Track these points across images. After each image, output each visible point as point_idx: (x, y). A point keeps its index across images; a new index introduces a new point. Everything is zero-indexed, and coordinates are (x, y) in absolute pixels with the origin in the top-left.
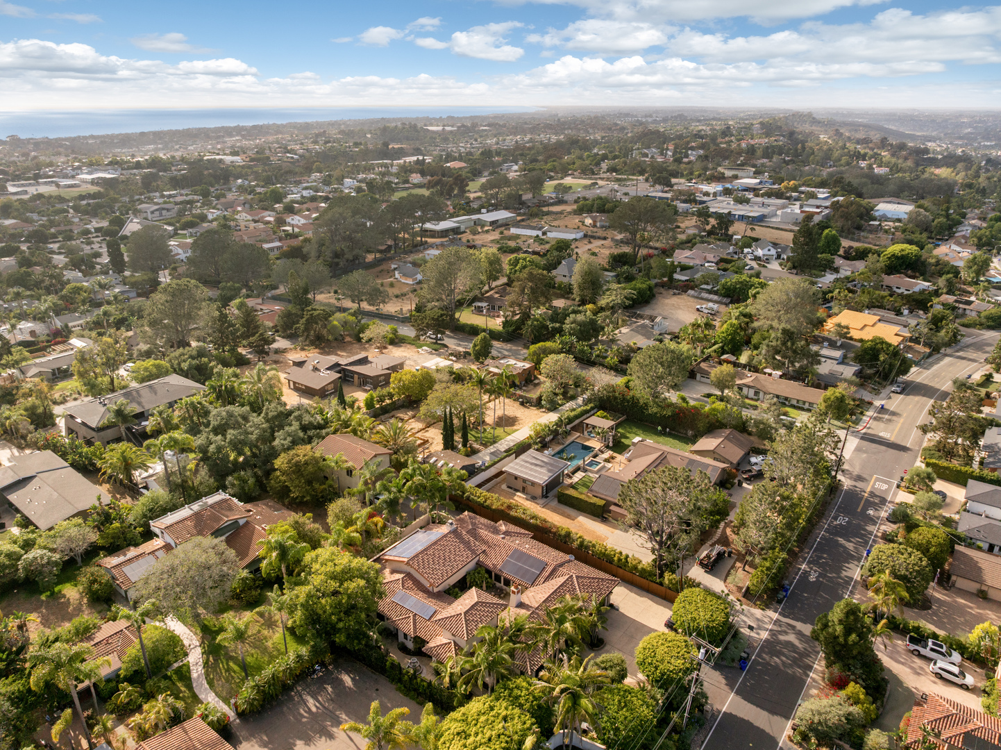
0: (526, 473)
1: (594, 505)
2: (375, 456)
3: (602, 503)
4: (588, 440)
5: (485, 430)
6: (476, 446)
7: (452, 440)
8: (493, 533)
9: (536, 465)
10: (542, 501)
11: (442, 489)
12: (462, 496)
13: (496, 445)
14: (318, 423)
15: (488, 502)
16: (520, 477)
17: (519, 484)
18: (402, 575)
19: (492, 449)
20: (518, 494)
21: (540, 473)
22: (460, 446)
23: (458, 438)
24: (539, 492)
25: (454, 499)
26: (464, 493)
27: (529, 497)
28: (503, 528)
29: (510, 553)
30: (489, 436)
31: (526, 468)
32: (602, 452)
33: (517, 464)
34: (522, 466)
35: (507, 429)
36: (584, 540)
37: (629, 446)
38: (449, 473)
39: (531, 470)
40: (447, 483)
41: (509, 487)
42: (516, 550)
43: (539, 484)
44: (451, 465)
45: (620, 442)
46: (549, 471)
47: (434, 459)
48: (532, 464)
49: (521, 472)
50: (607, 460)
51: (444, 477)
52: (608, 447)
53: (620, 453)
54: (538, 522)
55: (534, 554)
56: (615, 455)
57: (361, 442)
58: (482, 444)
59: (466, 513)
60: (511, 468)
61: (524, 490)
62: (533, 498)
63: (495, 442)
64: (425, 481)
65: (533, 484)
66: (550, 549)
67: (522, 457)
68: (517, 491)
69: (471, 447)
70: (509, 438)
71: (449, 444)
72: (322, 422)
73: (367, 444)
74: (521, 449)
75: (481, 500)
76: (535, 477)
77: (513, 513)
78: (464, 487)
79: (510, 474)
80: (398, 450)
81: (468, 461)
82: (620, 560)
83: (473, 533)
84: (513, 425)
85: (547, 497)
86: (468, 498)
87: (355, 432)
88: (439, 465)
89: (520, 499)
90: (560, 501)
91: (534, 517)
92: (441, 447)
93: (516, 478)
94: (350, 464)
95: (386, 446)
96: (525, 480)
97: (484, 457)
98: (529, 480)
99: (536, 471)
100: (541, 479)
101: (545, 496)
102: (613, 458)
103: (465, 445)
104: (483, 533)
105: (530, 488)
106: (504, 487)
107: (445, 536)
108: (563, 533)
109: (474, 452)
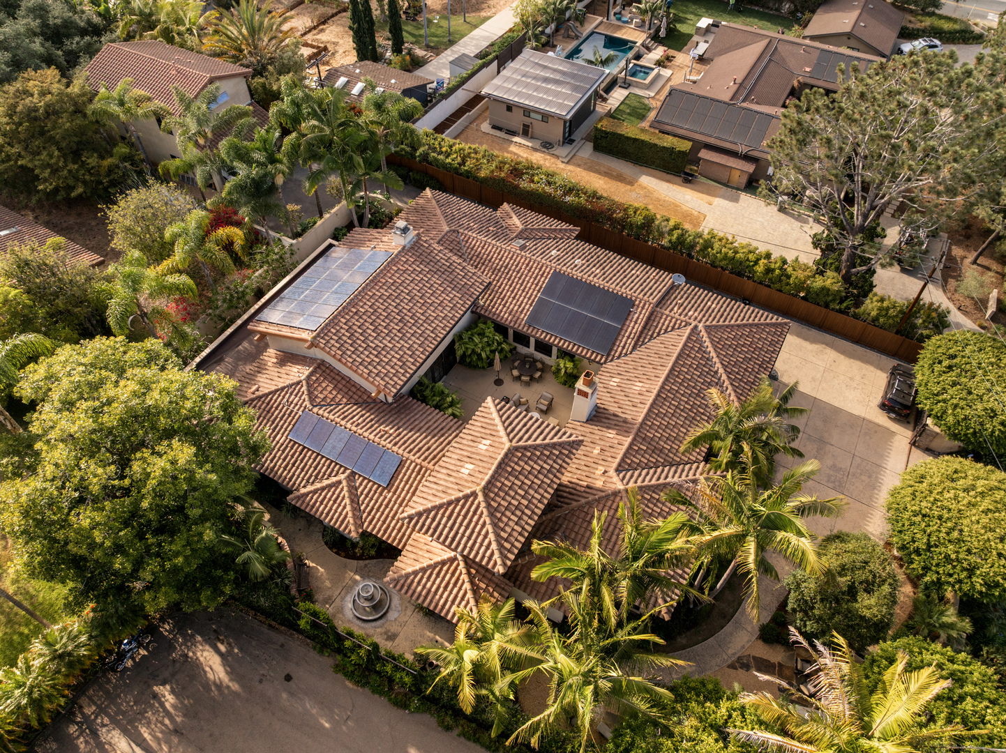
0: (529, 97)
1: (670, 151)
2: (211, 81)
3: (685, 146)
4: (620, 28)
5: (430, 21)
6: (420, 52)
7: (373, 42)
8: (496, 236)
9: (546, 80)
10: (563, 151)
11: (368, 146)
12: (413, 157)
13: (455, 48)
14: (89, 22)
15: (469, 164)
16: (518, 106)
17: (516, 120)
18: (306, 371)
19: (449, 55)
20: (516, 139)
21: (557, 94)
22: (388, 54)
23: (383, 39)
24: (557, 131)
25: (395, 162)
26: (415, 150)
27: (537, 144)
28: (516, 222)
29: (544, 281)
30: (439, 31)
31: (527, 85)
32: (649, 49)
33: (507, 79)
34: (517, 82)
35: (471, 17)
36: (685, 232)
37: (690, 36)
38: (379, 106)
39: (537, 89)
40: (379, 130)
41: (494, 127)
42: (557, 275)
43: (559, 118)
44: (380, 89)
45: (675, 30)
46: (575, 88)
47: (342, 80)
48: (536, 78)
49: (519, 94)
50: (659, 63)
51: (370, 115)
52: (655, 38)
53: (679, 50)
54: (583, 200)
55: (596, 278)
56: (671, 52)
57: (177, 54)
58: (428, 47)
59: (428, 192)
60: (498, 88)
61: (526, 132)
62: (547, 146)
63: (452, 43)
64: (327, 131)
65: (546, 117)
66: (626, 262)
67: (512, 65)
68: (514, 133)
69: (409, 53)
70: (476, 32)
71: (367, 51)
72: (96, 20)
73: (192, 58)
74: (506, 51)
75: (451, 160)
76: (549, 103)
77: (524, 184)
78: (412, 132)
79: (497, 100)
80: (264, 68)
81: (410, 81)
82: (769, 271)
83: (453, 243)
84: (479, 10)
85: (571, 142)
86: (425, 157)
87: (168, 36)
88: (356, 90)
89: (521, 150)
90: (598, 148)
91: (570, 190)
92: (352, 58)
93: (509, 108)
94: (157, 104)
95: (236, 59)
96: (527, 111)
97: (439, 70)
98: (537, 111)
99: (547, 91)
100: (560, 106)
101: (568, 140)
102: (669, 58)
103: (397, 49)
104: (477, 239)
105: (538, 127)
106: (485, 127)
107: (394, 261)
108: (639, 219)
109: (416, 63)
